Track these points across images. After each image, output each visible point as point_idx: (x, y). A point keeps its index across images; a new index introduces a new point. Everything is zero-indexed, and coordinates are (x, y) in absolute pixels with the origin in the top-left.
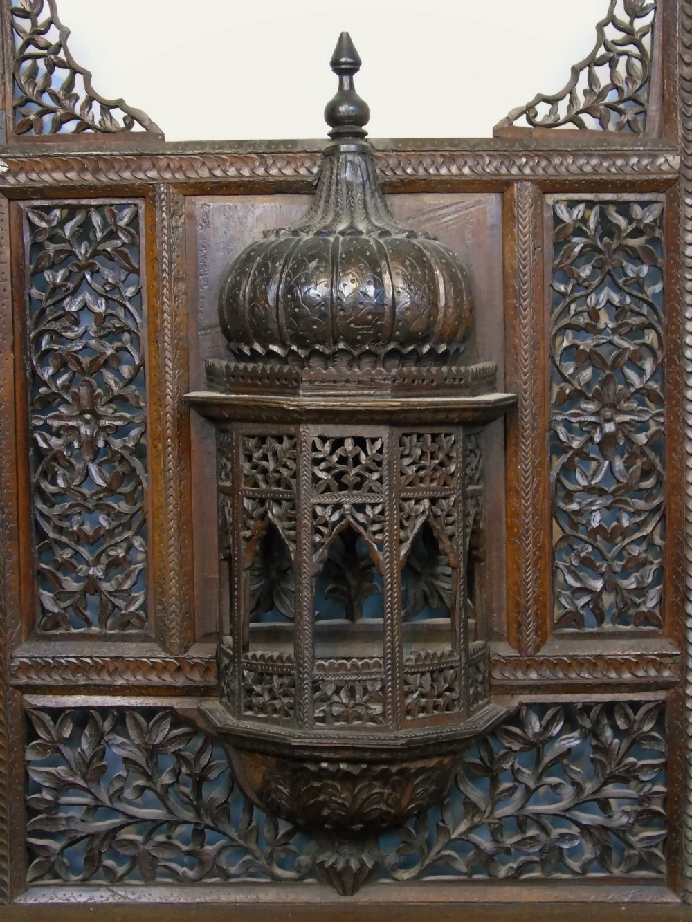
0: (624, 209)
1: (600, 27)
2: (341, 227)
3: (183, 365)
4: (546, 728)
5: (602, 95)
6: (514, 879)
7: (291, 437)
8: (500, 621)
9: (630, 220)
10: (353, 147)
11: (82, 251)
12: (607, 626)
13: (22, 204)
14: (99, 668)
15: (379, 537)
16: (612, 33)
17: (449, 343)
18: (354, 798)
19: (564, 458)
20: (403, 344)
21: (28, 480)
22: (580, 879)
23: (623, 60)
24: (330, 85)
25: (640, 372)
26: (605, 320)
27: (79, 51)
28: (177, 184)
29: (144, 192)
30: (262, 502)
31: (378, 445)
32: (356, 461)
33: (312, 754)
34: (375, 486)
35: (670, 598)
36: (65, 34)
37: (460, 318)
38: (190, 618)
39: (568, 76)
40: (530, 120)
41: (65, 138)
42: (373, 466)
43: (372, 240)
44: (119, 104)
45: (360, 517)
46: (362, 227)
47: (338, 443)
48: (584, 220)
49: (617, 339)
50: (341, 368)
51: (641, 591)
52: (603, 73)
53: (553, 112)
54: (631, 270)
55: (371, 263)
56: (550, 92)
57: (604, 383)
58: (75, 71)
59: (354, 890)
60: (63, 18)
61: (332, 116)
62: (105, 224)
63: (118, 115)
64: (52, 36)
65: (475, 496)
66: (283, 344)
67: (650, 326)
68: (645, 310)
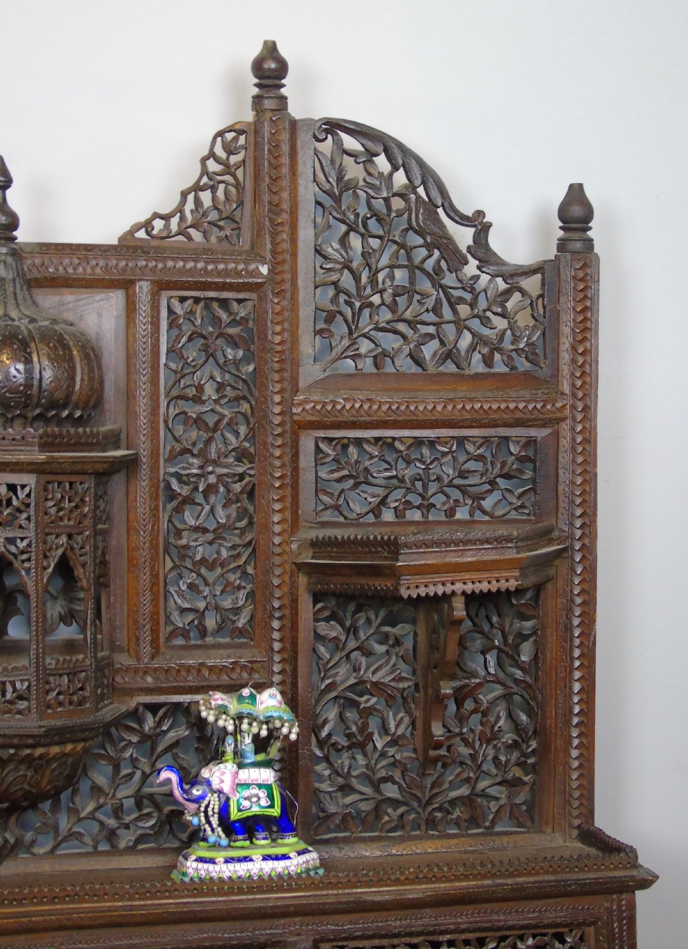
0: (224, 303)
1: (204, 160)
4: (159, 724)
5: (205, 214)
6: (131, 850)
8: (122, 637)
9: (230, 313)
10: (5, 249)
12: (209, 640)
15: (26, 565)
16: (212, 166)
17: (83, 410)
19: (175, 503)
20: (47, 409)
23: (222, 187)
25: (237, 434)
26: (210, 391)
31: (27, 490)
32: (9, 503)
34: (23, 523)
35: (259, 616)
37: (92, 389)
39: (178, 199)
40: (148, 233)
42: (23, 508)
43: (23, 325)
45: (12, 548)
46: (14, 314)
48: (193, 312)
49: (218, 408)
51: (237, 611)
52: (206, 197)
53: (167, 226)
54: (230, 353)
55: (21, 345)
56: (164, 211)
57: (208, 442)
65: (103, 533)
67: (244, 398)
68: (240, 385)
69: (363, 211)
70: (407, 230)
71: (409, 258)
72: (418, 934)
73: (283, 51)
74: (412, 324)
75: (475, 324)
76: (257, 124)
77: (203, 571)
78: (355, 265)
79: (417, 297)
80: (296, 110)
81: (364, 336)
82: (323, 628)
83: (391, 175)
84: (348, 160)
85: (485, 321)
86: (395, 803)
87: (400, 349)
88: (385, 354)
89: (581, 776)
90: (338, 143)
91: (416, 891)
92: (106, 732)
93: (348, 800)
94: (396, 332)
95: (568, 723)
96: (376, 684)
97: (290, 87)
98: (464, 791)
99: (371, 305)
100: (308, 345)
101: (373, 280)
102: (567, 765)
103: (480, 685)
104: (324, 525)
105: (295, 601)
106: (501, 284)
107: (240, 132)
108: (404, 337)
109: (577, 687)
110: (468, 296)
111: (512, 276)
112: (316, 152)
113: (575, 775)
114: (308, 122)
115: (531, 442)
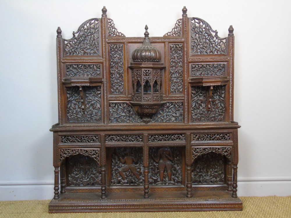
0: (178, 45)
1: (175, 24)
2: (146, 47)
3: (128, 63)
4: (169, 105)
5: (176, 32)
6: (166, 122)
7: (141, 70)
8: (164, 92)
10: (147, 38)
11: (116, 50)
12: (176, 93)
13: (109, 44)
14: (118, 98)
15: (151, 81)
16: (177, 25)
17: (158, 60)
18: (148, 111)
19: (171, 74)
20: (153, 60)
21: (110, 76)
22: (173, 122)
23: (178, 28)
24: (145, 31)
25: (180, 64)
26: (176, 58)
27: (116, 27)
28: (127, 42)
29: (123, 43)
30: (137, 78)
31: (151, 71)
32: (148, 73)
33: (143, 105)
34: (150, 75)
35: (183, 90)
36: (114, 25)
37: (159, 57)
38: (128, 92)
39: (172, 30)
40: (167, 35)
41: (114, 37)
42: (150, 73)
43: (150, 48)
44: (120, 33)
45: (149, 79)
46: (148, 47)
47: (146, 71)
48: (174, 46)
49: (177, 60)
50: (146, 62)
51: (180, 89)
52: (176, 29)
53: (170, 34)
54: (179, 52)
55: (150, 51)
56: (170, 32)
57: (176, 65)
58: (115, 29)
59: (147, 123)
60: (114, 23)
61: (145, 34)
62: (119, 47)
63: (120, 34)
64: (113, 25)
65: (161, 78)
66: (140, 60)
67: (181, 58)
68: (180, 56)
69: (198, 31)
70: (205, 33)
71: (205, 37)
72: (205, 133)
73: (187, 8)
74: (206, 47)
75: (215, 47)
76: (183, 19)
77: (175, 83)
78: (197, 39)
79: (207, 43)
80: (189, 16)
81: (199, 49)
82: (193, 92)
83: (203, 25)
84: (196, 23)
85: (217, 46)
86: (203, 117)
87: (204, 51)
88: (201, 52)
89: (231, 114)
90: (195, 21)
91: (204, 127)
92: (163, 105)
93: (196, 116)
94: (203, 48)
95: (229, 106)
96: (201, 100)
97: (188, 13)
98: (214, 116)
99: (200, 45)
100: (190, 51)
101: (200, 41)
102: (229, 112)
103: (216, 100)
104: (193, 77)
105: (189, 87)
106: (219, 41)
107: (181, 20)
108: (205, 49)
109: (231, 101)
110: (214, 43)
111: (221, 40)
112: (191, 22)
113: (230, 114)
114: (190, 18)
115: (224, 64)
